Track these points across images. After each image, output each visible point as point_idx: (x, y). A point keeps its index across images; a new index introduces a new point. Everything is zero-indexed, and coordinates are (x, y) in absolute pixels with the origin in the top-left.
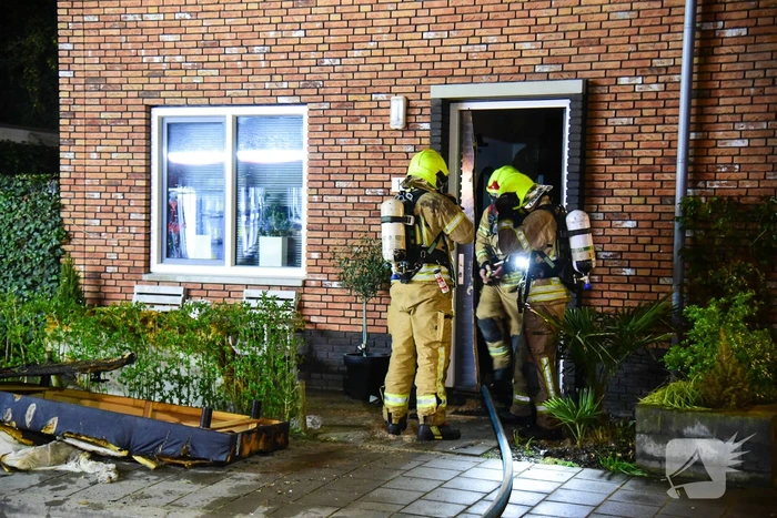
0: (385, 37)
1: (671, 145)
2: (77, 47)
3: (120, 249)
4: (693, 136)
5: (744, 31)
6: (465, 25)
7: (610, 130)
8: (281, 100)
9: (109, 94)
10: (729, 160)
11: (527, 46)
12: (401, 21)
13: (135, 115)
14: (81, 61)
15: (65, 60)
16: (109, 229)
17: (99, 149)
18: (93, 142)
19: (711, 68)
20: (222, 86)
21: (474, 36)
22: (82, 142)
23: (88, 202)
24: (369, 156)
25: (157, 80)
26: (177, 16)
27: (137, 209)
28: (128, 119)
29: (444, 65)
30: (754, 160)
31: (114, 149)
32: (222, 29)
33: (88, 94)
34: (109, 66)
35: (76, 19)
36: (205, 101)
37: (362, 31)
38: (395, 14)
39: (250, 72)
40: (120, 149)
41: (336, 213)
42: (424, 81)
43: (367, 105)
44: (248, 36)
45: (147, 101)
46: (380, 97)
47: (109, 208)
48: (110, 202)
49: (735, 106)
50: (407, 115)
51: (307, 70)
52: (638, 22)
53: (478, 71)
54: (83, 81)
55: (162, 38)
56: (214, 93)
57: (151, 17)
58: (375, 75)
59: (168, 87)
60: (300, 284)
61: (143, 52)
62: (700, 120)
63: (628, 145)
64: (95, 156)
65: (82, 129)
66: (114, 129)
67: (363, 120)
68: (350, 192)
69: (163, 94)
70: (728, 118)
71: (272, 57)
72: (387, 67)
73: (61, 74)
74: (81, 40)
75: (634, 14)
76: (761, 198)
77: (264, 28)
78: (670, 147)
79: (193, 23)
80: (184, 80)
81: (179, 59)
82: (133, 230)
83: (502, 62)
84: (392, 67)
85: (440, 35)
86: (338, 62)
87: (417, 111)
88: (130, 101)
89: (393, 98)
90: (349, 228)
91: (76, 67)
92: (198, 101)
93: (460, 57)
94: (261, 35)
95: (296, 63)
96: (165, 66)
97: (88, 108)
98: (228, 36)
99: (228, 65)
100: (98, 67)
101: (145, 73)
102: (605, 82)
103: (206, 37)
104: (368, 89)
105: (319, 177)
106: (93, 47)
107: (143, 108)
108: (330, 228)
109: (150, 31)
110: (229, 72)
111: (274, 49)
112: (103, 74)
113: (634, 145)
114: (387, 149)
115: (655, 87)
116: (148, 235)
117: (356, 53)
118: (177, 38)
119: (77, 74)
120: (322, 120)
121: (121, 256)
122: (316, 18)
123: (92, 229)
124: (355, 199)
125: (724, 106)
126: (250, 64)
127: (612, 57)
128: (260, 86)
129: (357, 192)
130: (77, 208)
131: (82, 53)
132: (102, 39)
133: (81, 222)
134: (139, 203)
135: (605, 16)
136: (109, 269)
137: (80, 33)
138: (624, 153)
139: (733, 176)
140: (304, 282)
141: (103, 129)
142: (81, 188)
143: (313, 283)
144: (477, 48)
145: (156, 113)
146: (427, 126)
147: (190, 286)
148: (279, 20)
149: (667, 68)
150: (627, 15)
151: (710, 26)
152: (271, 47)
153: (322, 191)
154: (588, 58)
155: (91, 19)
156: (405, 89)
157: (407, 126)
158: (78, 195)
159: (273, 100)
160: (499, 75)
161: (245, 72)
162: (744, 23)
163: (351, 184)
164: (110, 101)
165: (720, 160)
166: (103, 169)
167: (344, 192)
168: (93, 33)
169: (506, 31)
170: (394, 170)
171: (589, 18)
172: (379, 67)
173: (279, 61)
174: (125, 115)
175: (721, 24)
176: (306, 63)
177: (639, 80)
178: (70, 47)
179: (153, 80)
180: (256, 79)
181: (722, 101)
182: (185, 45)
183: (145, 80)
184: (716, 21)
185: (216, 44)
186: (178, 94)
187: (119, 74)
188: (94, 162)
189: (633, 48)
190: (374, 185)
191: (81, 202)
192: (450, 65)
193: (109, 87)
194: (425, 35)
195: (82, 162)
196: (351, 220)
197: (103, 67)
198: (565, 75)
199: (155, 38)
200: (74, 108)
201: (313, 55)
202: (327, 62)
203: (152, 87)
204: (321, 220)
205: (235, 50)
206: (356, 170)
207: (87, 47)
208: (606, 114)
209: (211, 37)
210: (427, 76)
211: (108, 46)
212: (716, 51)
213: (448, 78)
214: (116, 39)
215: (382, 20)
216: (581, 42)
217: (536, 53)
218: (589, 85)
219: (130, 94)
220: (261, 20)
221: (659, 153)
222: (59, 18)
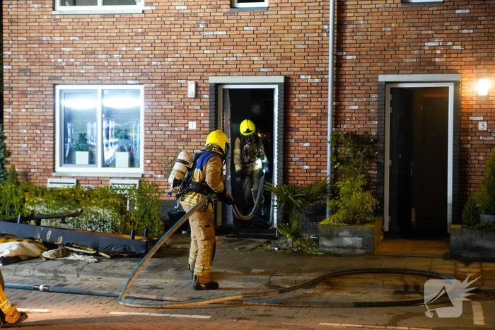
0: (184, 52)
1: (325, 107)
2: (14, 53)
3: (39, 160)
4: (334, 103)
5: (355, 57)
6: (226, 48)
7: (297, 100)
8: (128, 82)
9: (32, 78)
10: (350, 115)
11: (256, 59)
12: (193, 44)
13: (47, 89)
14: (16, 60)
15: (8, 60)
16: (32, 149)
17: (26, 106)
18: (22, 103)
19: (342, 73)
20: (96, 75)
21: (230, 53)
22: (17, 103)
23: (20, 135)
24: (176, 111)
25: (59, 71)
26: (71, 38)
27: (49, 138)
28: (43, 91)
29: (215, 66)
30: (362, 115)
31: (35, 107)
32: (96, 46)
33: (20, 78)
34: (33, 63)
35: (14, 39)
36: (87, 82)
37: (172, 48)
38: (189, 41)
39: (112, 67)
40: (38, 107)
41: (159, 140)
42: (205, 74)
43: (175, 85)
44: (111, 49)
45: (54, 82)
46: (182, 81)
47: (31, 138)
48: (32, 135)
49: (352, 90)
50: (197, 91)
51: (143, 67)
52: (309, 50)
53: (232, 70)
54: (17, 71)
55: (63, 49)
56: (92, 78)
57: (57, 39)
58: (179, 70)
59: (66, 74)
60: (141, 176)
61: (52, 56)
62: (337, 97)
63: (305, 107)
64: (24, 110)
65: (17, 96)
66: (35, 96)
67: (173, 93)
68: (167, 129)
69: (63, 78)
70: (350, 96)
71: (124, 60)
72: (185, 67)
73: (4, 67)
74: (16, 50)
75: (306, 46)
76: (365, 133)
77: (120, 45)
78: (324, 108)
79: (80, 42)
80: (75, 71)
81: (72, 60)
82: (46, 149)
83: (244, 66)
84: (188, 67)
85: (212, 52)
86: (159, 63)
87: (202, 89)
88: (44, 82)
89: (189, 82)
90: (166, 147)
91: (13, 64)
92: (83, 82)
93: (223, 63)
94: (118, 49)
95: (137, 63)
96: (64, 64)
97: (20, 85)
98: (100, 49)
99: (99, 64)
100: (26, 64)
101: (53, 67)
102: (294, 77)
103: (87, 49)
104: (175, 78)
105: (150, 122)
106: (23, 53)
107: (52, 85)
108: (156, 147)
109: (56, 46)
110: (100, 67)
111: (125, 56)
112: (28, 67)
113: (308, 107)
114: (186, 107)
115: (317, 80)
116: (54, 152)
117: (169, 59)
118: (71, 49)
119: (14, 67)
120: (151, 93)
121: (39, 163)
122: (147, 41)
123: (22, 149)
124: (170, 133)
125: (347, 90)
126: (112, 64)
127: (297, 65)
128: (117, 75)
129: (170, 129)
130: (14, 138)
131: (17, 57)
132: (28, 49)
133: (16, 145)
134: (49, 135)
135: (293, 47)
136: (33, 170)
137: (16, 46)
138: (303, 111)
139: (353, 122)
140: (143, 175)
141: (28, 96)
142: (17, 128)
143: (147, 176)
144: (232, 59)
145: (58, 88)
146: (207, 96)
147: (79, 179)
148: (128, 41)
149: (322, 72)
150: (303, 47)
151: (340, 54)
152: (124, 55)
153: (152, 129)
154: (286, 66)
155: (22, 39)
156: (195, 78)
157: (197, 96)
158: (14, 131)
159: (124, 82)
160: (243, 72)
161: (109, 67)
162: (354, 53)
163: (167, 125)
164: (32, 82)
165: (347, 115)
166: (29, 117)
167: (163, 129)
168: (23, 46)
169: (246, 51)
170: (190, 118)
171: (286, 47)
172: (182, 67)
173: (128, 62)
174: (41, 89)
175: (345, 53)
176: (142, 63)
177: (310, 77)
178: (10, 53)
179: (57, 71)
180: (116, 71)
181: (347, 88)
182: (75, 53)
183: (53, 71)
184: (343, 51)
185: (93, 53)
186: (72, 78)
187: (38, 67)
188: (23, 114)
189: (306, 62)
190: (179, 125)
191: (16, 135)
192: (218, 67)
193: (32, 74)
194: (205, 52)
195: (17, 114)
196: (167, 143)
197: (29, 64)
198: (275, 73)
199: (59, 49)
200: (11, 85)
201: (146, 60)
202: (154, 63)
203: (57, 75)
204: (151, 143)
205: (104, 56)
206: (170, 118)
207: (20, 53)
208: (295, 92)
209: (90, 49)
210: (206, 72)
211: (32, 53)
212: (343, 65)
213: (217, 73)
214: (36, 50)
215: (182, 43)
216: (282, 58)
217: (261, 62)
218: (287, 78)
219: (44, 78)
220: (118, 41)
221: (320, 111)
222: (4, 38)
